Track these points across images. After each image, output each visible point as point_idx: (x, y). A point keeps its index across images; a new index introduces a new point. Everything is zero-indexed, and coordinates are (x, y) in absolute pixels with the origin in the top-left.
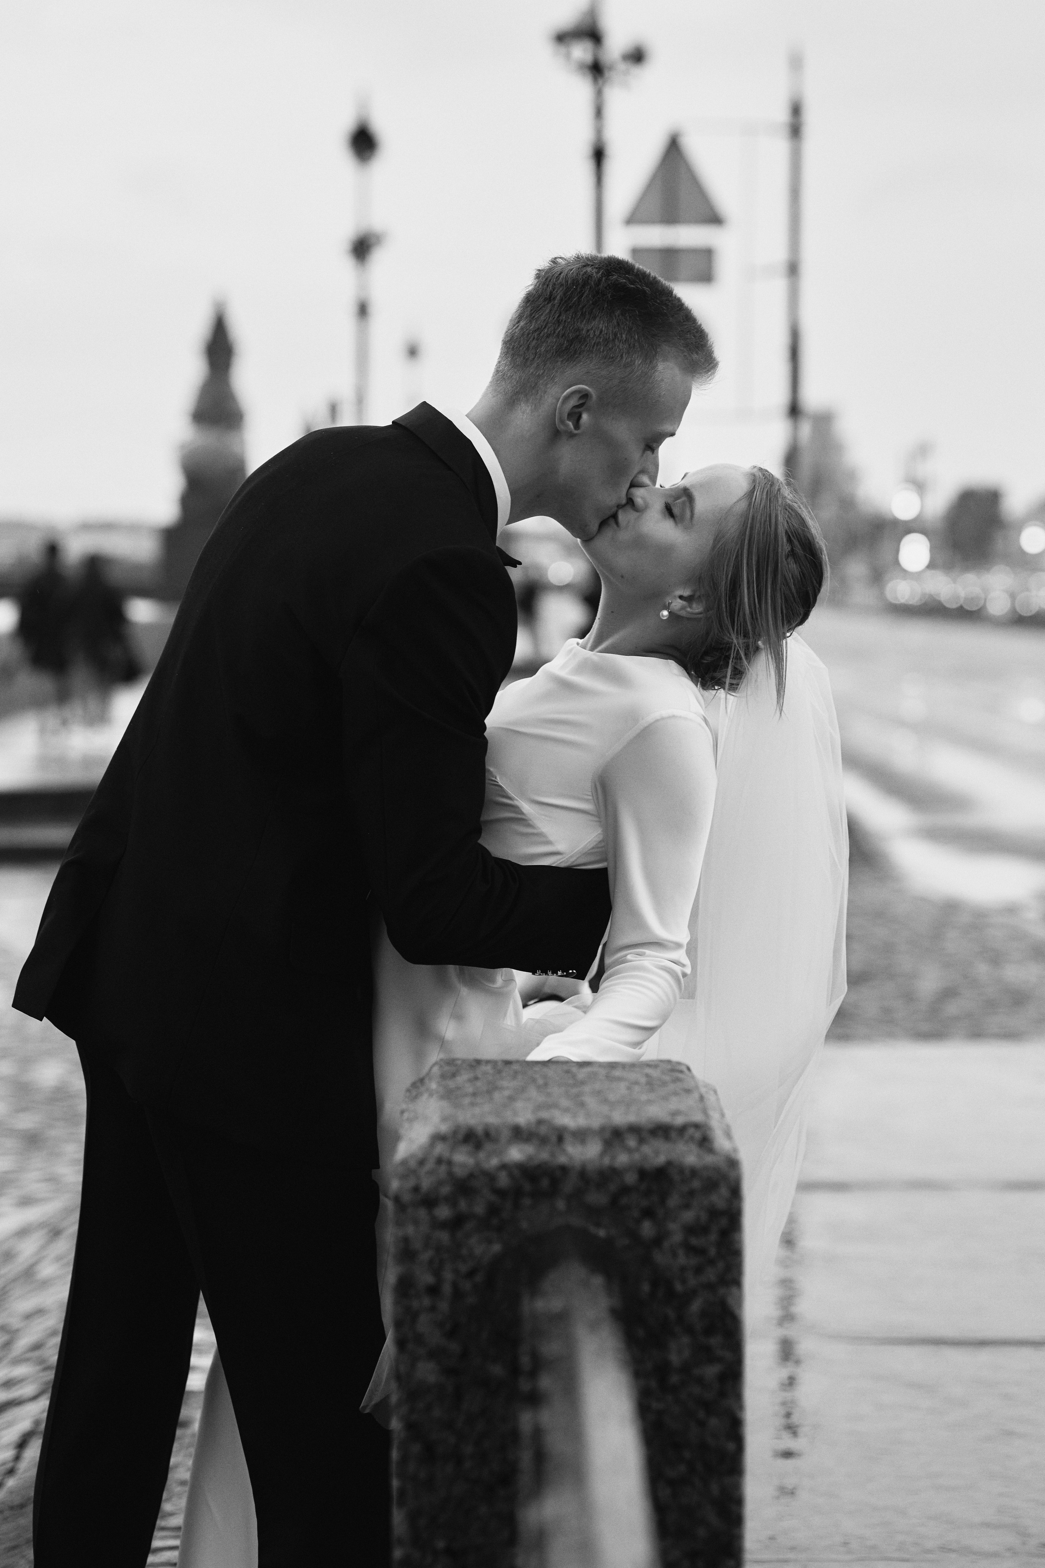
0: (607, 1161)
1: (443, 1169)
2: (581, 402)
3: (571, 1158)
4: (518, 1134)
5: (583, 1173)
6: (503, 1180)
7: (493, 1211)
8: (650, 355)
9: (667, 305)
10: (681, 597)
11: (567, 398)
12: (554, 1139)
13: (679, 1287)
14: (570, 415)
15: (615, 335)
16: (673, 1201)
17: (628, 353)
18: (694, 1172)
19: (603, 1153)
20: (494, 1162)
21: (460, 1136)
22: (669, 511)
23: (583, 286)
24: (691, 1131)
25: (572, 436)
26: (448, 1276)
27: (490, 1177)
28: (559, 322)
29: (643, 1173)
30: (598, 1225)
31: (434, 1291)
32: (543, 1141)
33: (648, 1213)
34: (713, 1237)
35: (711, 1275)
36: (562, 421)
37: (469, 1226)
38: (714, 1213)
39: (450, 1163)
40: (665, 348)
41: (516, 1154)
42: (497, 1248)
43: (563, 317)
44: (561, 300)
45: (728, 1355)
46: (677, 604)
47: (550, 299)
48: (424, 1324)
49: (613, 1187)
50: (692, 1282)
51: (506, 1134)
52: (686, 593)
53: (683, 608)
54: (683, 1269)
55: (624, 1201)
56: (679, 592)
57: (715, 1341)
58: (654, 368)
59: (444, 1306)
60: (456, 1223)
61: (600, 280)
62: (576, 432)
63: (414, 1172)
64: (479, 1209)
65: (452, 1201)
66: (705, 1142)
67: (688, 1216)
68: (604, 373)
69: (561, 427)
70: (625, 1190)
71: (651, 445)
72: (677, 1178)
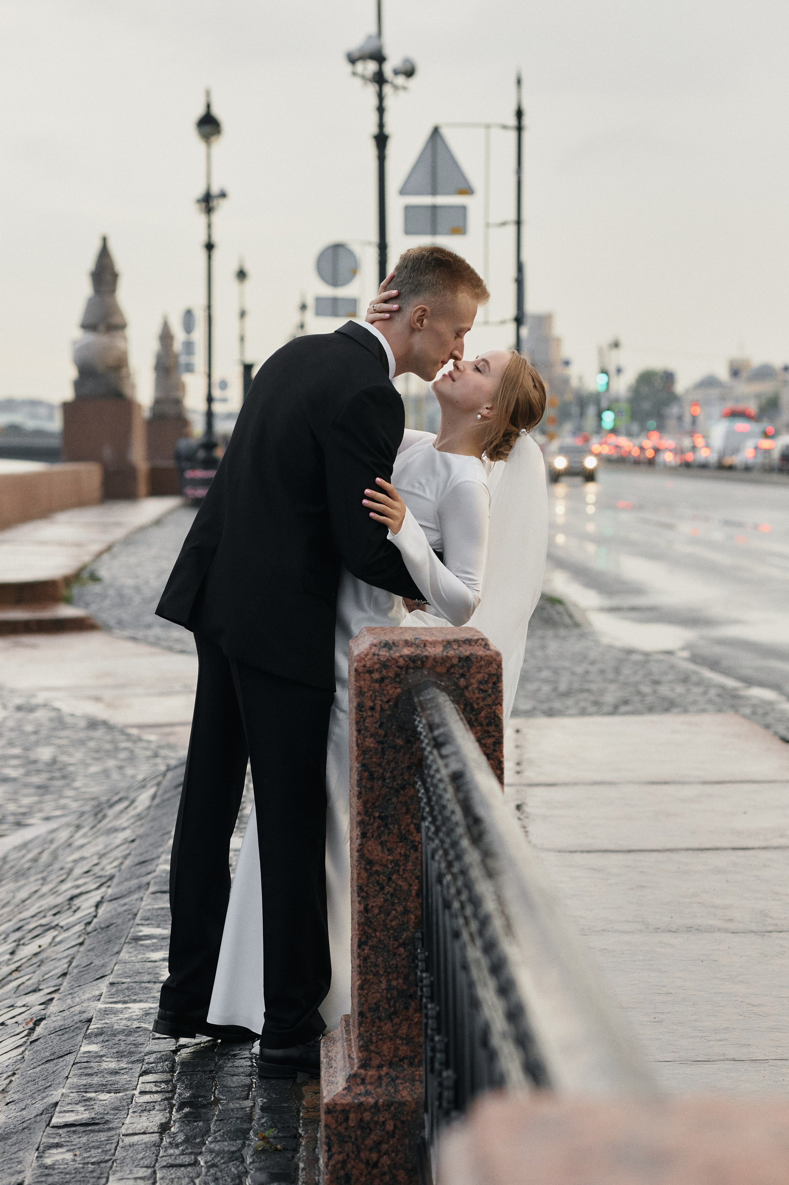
0: (445, 654)
1: (376, 657)
2: (423, 313)
3: (429, 653)
4: (407, 643)
5: (435, 659)
6: (401, 662)
7: (397, 675)
8: (454, 290)
9: (461, 266)
10: (487, 408)
11: (416, 312)
12: (422, 645)
13: (476, 706)
14: (418, 321)
15: (437, 281)
16: (473, 670)
17: (444, 290)
18: (482, 658)
19: (443, 651)
20: (397, 654)
21: (382, 644)
22: (477, 369)
23: (422, 259)
24: (480, 641)
25: (420, 330)
26: (378, 702)
27: (396, 660)
28: (410, 277)
29: (460, 659)
30: (441, 681)
31: (372, 709)
32: (418, 646)
33: (463, 675)
34: (490, 685)
35: (489, 701)
36: (414, 324)
37: (387, 681)
38: (490, 675)
39: (378, 655)
40: (462, 287)
41: (406, 651)
42: (399, 690)
43: (412, 275)
44: (411, 267)
45: (496, 734)
46: (485, 412)
47: (406, 267)
48: (368, 722)
49: (448, 665)
50: (482, 704)
51: (402, 643)
52: (489, 406)
53: (489, 413)
54: (478, 699)
55: (452, 670)
56: (485, 406)
57: (492, 728)
58: (456, 296)
59: (377, 715)
60: (382, 680)
61: (428, 257)
62: (421, 328)
63: (363, 659)
64: (391, 674)
65: (379, 671)
66: (486, 646)
67: (479, 676)
68: (433, 299)
69: (415, 327)
70: (453, 666)
71: (459, 334)
72: (474, 660)
